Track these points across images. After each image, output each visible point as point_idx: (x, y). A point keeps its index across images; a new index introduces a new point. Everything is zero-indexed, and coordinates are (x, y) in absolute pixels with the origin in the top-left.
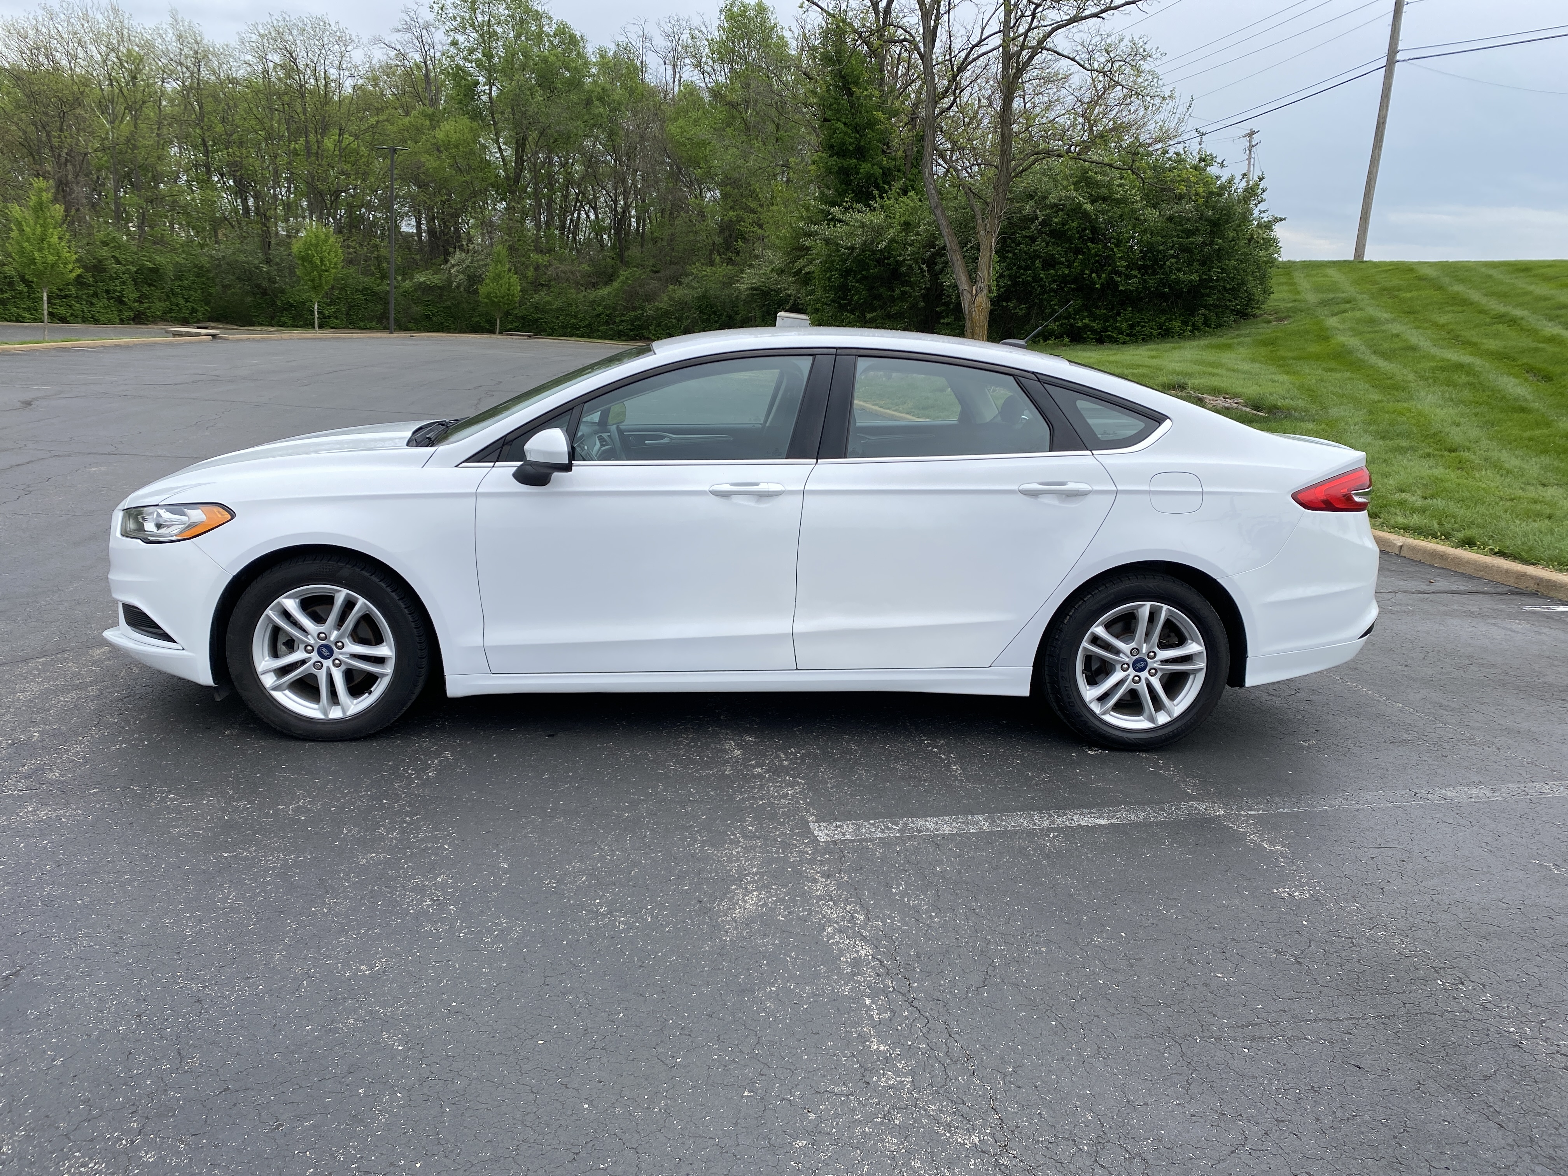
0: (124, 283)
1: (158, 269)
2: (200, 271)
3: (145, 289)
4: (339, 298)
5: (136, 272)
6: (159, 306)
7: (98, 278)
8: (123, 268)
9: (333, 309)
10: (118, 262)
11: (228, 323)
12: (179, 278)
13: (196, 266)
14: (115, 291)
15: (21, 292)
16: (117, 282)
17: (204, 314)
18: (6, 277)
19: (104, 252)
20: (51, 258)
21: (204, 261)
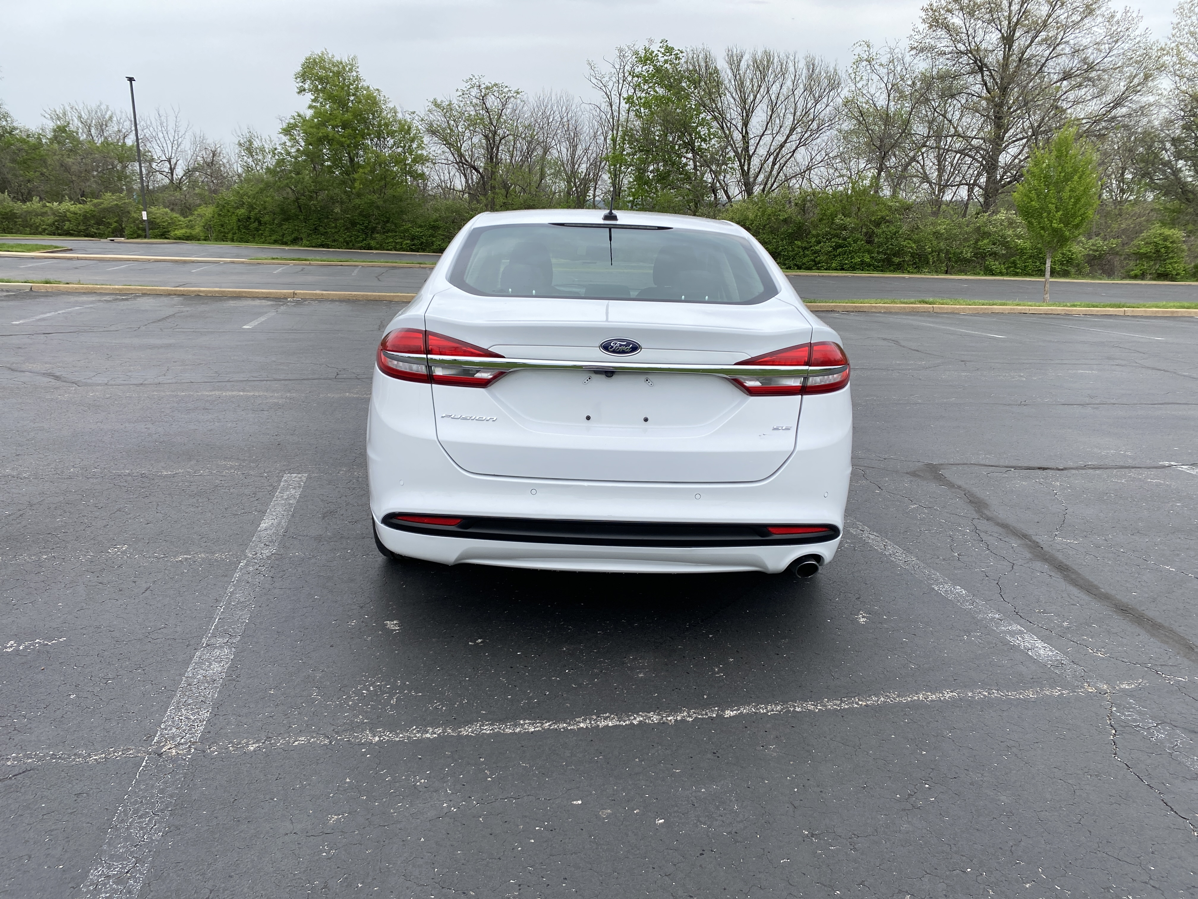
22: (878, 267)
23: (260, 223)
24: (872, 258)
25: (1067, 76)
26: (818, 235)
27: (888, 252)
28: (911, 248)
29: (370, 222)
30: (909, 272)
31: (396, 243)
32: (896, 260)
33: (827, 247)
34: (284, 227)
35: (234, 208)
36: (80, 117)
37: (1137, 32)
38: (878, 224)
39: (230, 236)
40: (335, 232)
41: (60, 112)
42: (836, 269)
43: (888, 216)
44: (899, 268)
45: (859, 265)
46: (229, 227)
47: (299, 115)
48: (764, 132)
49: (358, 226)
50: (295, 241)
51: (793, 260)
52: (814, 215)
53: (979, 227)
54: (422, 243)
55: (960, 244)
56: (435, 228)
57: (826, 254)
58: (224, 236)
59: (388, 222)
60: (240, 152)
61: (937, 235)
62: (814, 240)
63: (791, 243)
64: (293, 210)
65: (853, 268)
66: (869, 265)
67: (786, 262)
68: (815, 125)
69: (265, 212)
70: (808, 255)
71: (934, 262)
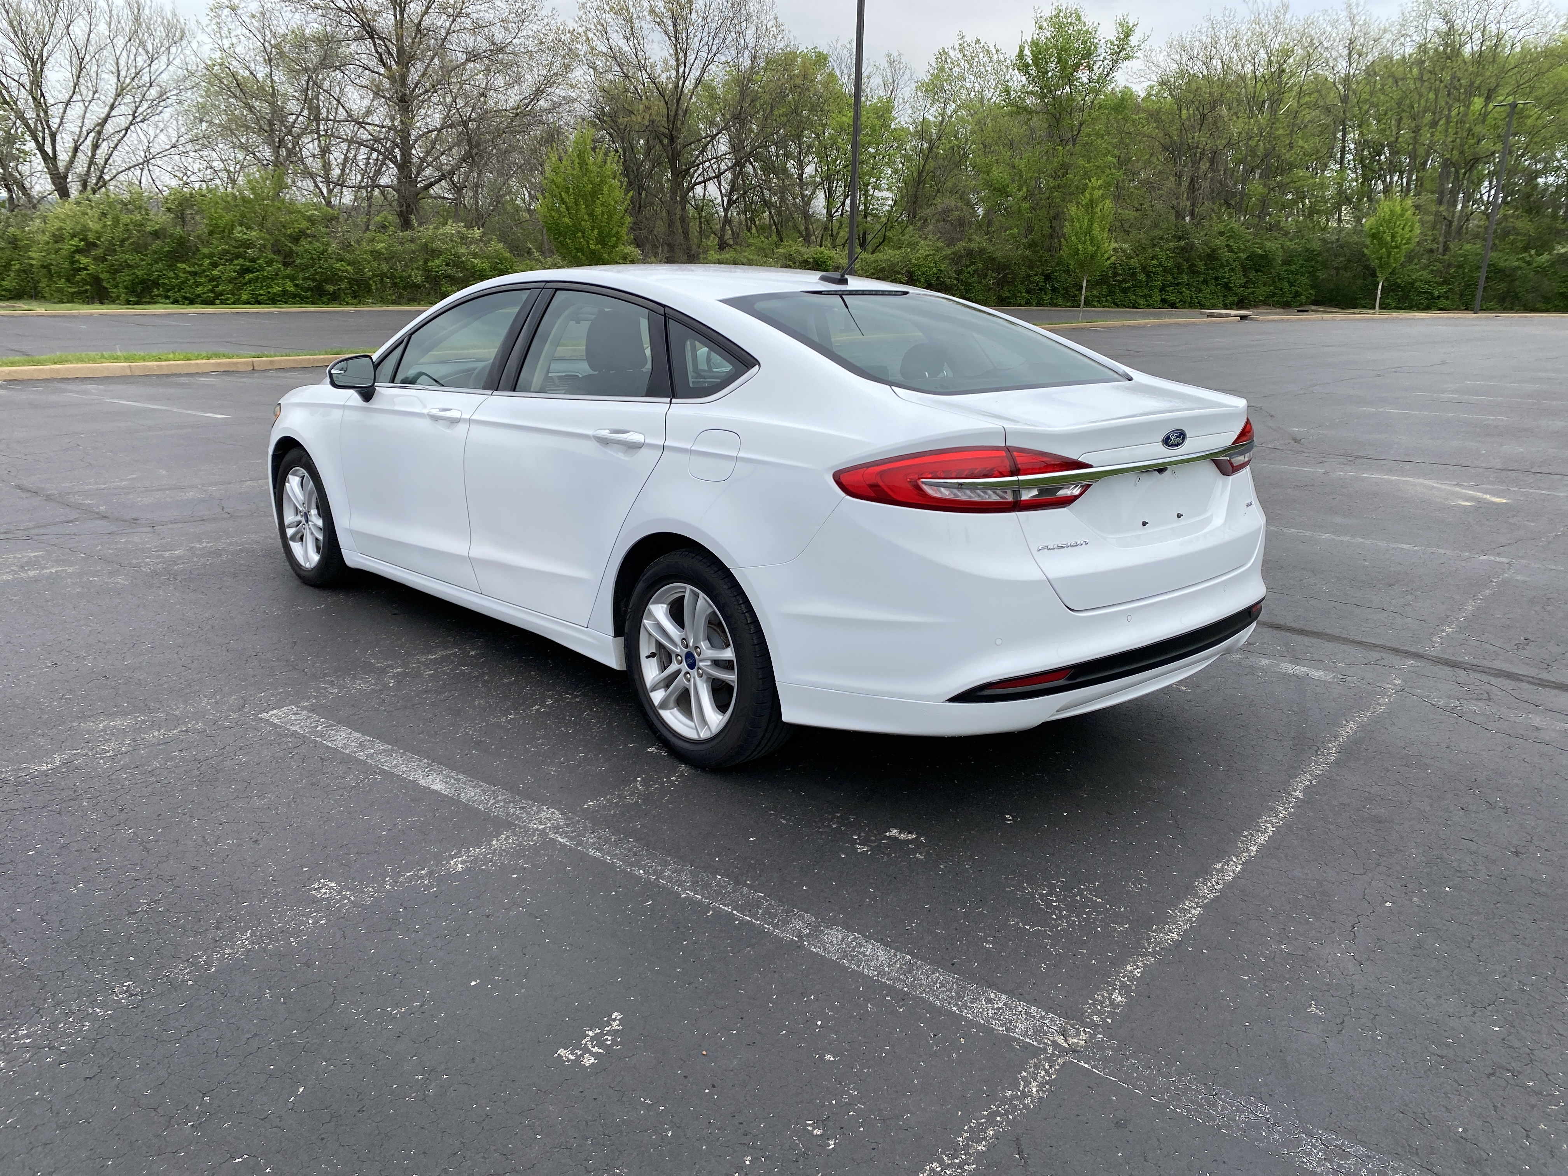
0: (1232, 270)
1: (1266, 255)
2: (1310, 255)
3: (1252, 275)
4: (1454, 277)
5: (1246, 259)
6: (1262, 291)
7: (1210, 266)
8: (1235, 256)
9: (1445, 288)
10: (1231, 250)
11: (1332, 306)
12: (1285, 263)
13: (1307, 250)
14: (1224, 277)
15: (1140, 281)
16: (1227, 269)
17: (1307, 298)
18: (1130, 269)
19: (1220, 242)
20: (1091, 249)
21: (1316, 245)
22: (307, 298)
24: (296, 285)
25: (473, 56)
26: (210, 256)
27: (317, 277)
28: (347, 271)
30: (348, 304)
32: (330, 288)
33: (229, 271)
37: (544, 12)
38: (296, 240)
42: (249, 303)
43: (308, 229)
44: (335, 298)
45: (279, 296)
48: (71, 97)
51: (179, 291)
52: (200, 226)
53: (426, 244)
55: (406, 266)
57: (230, 282)
61: (377, 255)
62: (206, 262)
63: (172, 267)
65: (273, 300)
66: (295, 296)
67: (169, 294)
68: (153, 92)
70: (201, 284)
71: (377, 289)
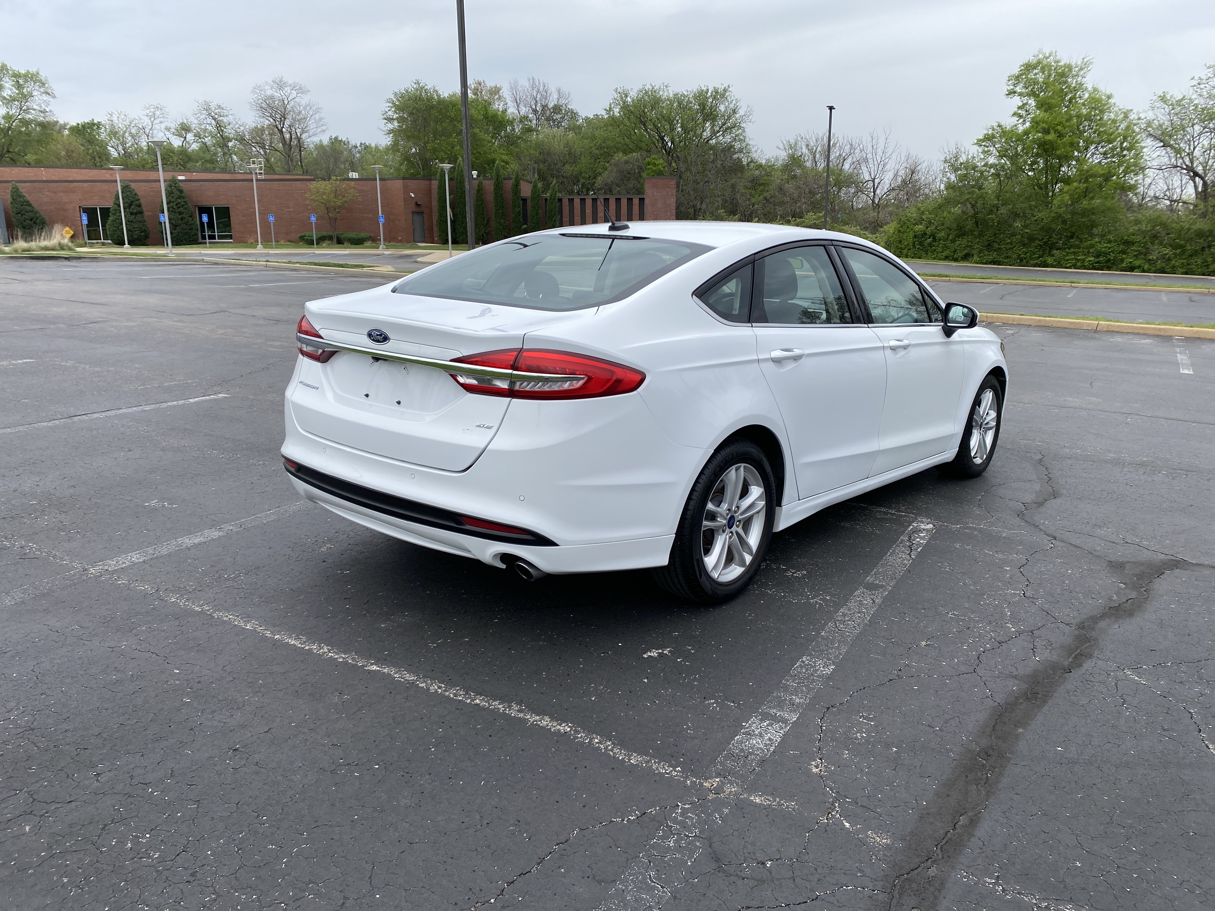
23: (934, 239)
29: (1051, 237)
31: (1078, 260)
34: (957, 243)
35: (913, 224)
36: (807, 145)
39: (905, 251)
40: (1010, 249)
41: (792, 142)
46: (906, 243)
47: (999, 126)
49: (1037, 242)
50: (966, 257)
54: (1109, 260)
56: (1128, 243)
58: (901, 252)
59: (1072, 237)
60: (944, 168)
64: (970, 225)
69: (942, 227)
